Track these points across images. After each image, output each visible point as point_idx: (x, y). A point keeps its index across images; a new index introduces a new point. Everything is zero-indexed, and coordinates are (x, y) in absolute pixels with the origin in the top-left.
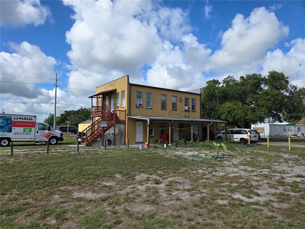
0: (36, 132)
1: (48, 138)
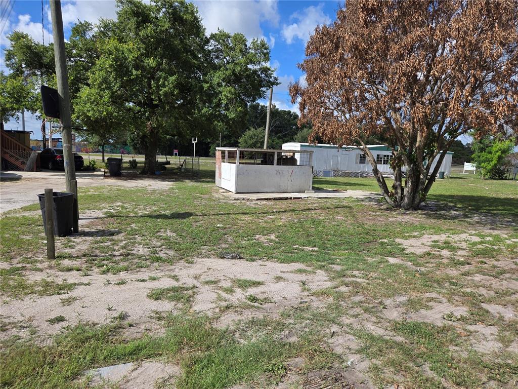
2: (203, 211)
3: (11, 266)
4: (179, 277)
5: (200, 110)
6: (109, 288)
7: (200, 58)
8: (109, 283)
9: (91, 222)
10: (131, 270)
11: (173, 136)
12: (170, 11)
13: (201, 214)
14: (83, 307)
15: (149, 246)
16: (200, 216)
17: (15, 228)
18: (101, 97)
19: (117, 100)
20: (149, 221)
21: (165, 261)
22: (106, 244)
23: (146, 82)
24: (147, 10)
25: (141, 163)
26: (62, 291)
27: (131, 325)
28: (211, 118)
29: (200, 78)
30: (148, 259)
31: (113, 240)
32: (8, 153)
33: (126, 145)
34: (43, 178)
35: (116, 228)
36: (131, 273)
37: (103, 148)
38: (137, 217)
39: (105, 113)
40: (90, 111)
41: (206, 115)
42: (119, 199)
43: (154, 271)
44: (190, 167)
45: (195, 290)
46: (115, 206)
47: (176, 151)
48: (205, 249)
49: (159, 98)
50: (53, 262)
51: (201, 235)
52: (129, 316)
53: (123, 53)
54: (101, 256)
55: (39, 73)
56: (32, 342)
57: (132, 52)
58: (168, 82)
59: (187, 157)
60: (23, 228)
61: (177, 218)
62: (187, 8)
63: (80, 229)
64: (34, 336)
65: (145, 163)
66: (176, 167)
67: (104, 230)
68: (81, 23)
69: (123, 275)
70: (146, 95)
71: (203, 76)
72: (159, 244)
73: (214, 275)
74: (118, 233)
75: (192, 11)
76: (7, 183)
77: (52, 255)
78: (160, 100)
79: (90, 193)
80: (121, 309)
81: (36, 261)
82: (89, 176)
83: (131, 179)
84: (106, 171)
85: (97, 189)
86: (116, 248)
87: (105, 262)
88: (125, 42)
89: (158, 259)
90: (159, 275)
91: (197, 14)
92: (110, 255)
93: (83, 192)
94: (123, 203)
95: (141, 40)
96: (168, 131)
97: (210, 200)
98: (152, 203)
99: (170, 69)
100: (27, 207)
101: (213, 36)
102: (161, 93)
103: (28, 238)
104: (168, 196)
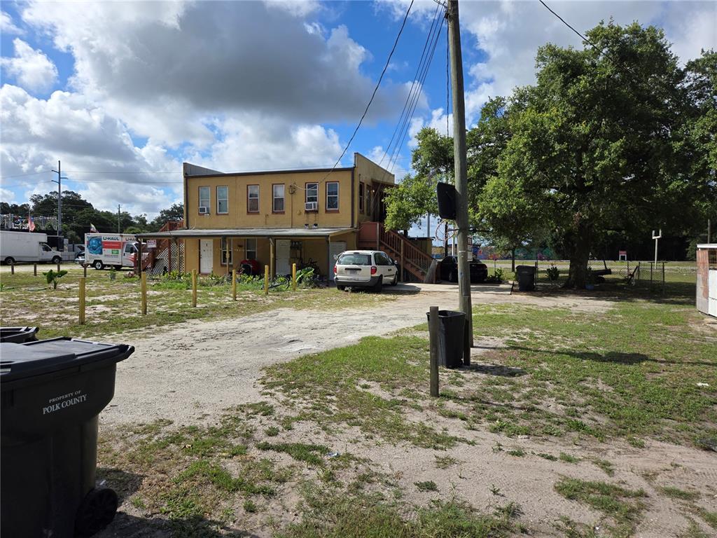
0: (123, 255)
2: (669, 355)
3: (392, 398)
4: (614, 467)
5: (665, 186)
6: (498, 457)
7: (667, 105)
8: (500, 449)
9: (487, 352)
10: (535, 435)
11: (619, 230)
12: (615, 49)
13: (664, 359)
14: (460, 477)
15: (565, 402)
16: (662, 362)
17: (403, 351)
18: (511, 187)
19: (532, 189)
20: (569, 361)
21: (590, 432)
22: (503, 387)
23: (575, 157)
24: (580, 58)
25: (564, 272)
26: (440, 445)
27: (524, 531)
28: (685, 197)
29: (666, 135)
30: (562, 423)
31: (513, 383)
32: (409, 263)
33: (546, 247)
34: (441, 292)
35: (519, 366)
36: (534, 440)
37: (513, 253)
38: (551, 353)
39: (515, 207)
40: (496, 207)
41: (677, 192)
42: (527, 323)
43: (570, 445)
44: (646, 277)
45: (643, 500)
46: (521, 332)
47: (623, 254)
48: (669, 425)
49: (594, 176)
50: (436, 402)
51: (662, 398)
52: (523, 513)
53: (542, 125)
54: (495, 405)
55: (443, 170)
56: (395, 508)
57: (554, 121)
58: (609, 151)
59: (642, 262)
60: (411, 352)
61: (616, 361)
62: (644, 35)
63: (472, 361)
64: (398, 501)
65: (570, 272)
66: (621, 277)
67: (501, 367)
68: (491, 101)
69: (521, 439)
70: (575, 175)
71: (671, 131)
72: (582, 401)
73: (686, 481)
74: (521, 373)
75: (652, 38)
76: (406, 297)
77: (435, 393)
78: (595, 179)
79: (491, 313)
80: (512, 498)
81: (418, 396)
82: (492, 290)
83: (548, 296)
84: (516, 283)
85: (501, 307)
86: (516, 396)
87: (498, 414)
88: (547, 110)
89: (579, 427)
90: (579, 454)
91: (662, 40)
92: (507, 405)
93: (483, 311)
94: (533, 329)
95: (569, 101)
96: (608, 224)
97: (684, 334)
98: (576, 333)
99: (612, 132)
100: (419, 326)
101: (692, 66)
102: (596, 168)
103: (414, 364)
104: (604, 323)
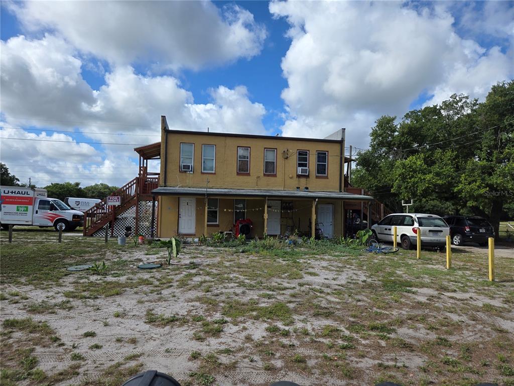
0: (35, 212)
1: (52, 221)
